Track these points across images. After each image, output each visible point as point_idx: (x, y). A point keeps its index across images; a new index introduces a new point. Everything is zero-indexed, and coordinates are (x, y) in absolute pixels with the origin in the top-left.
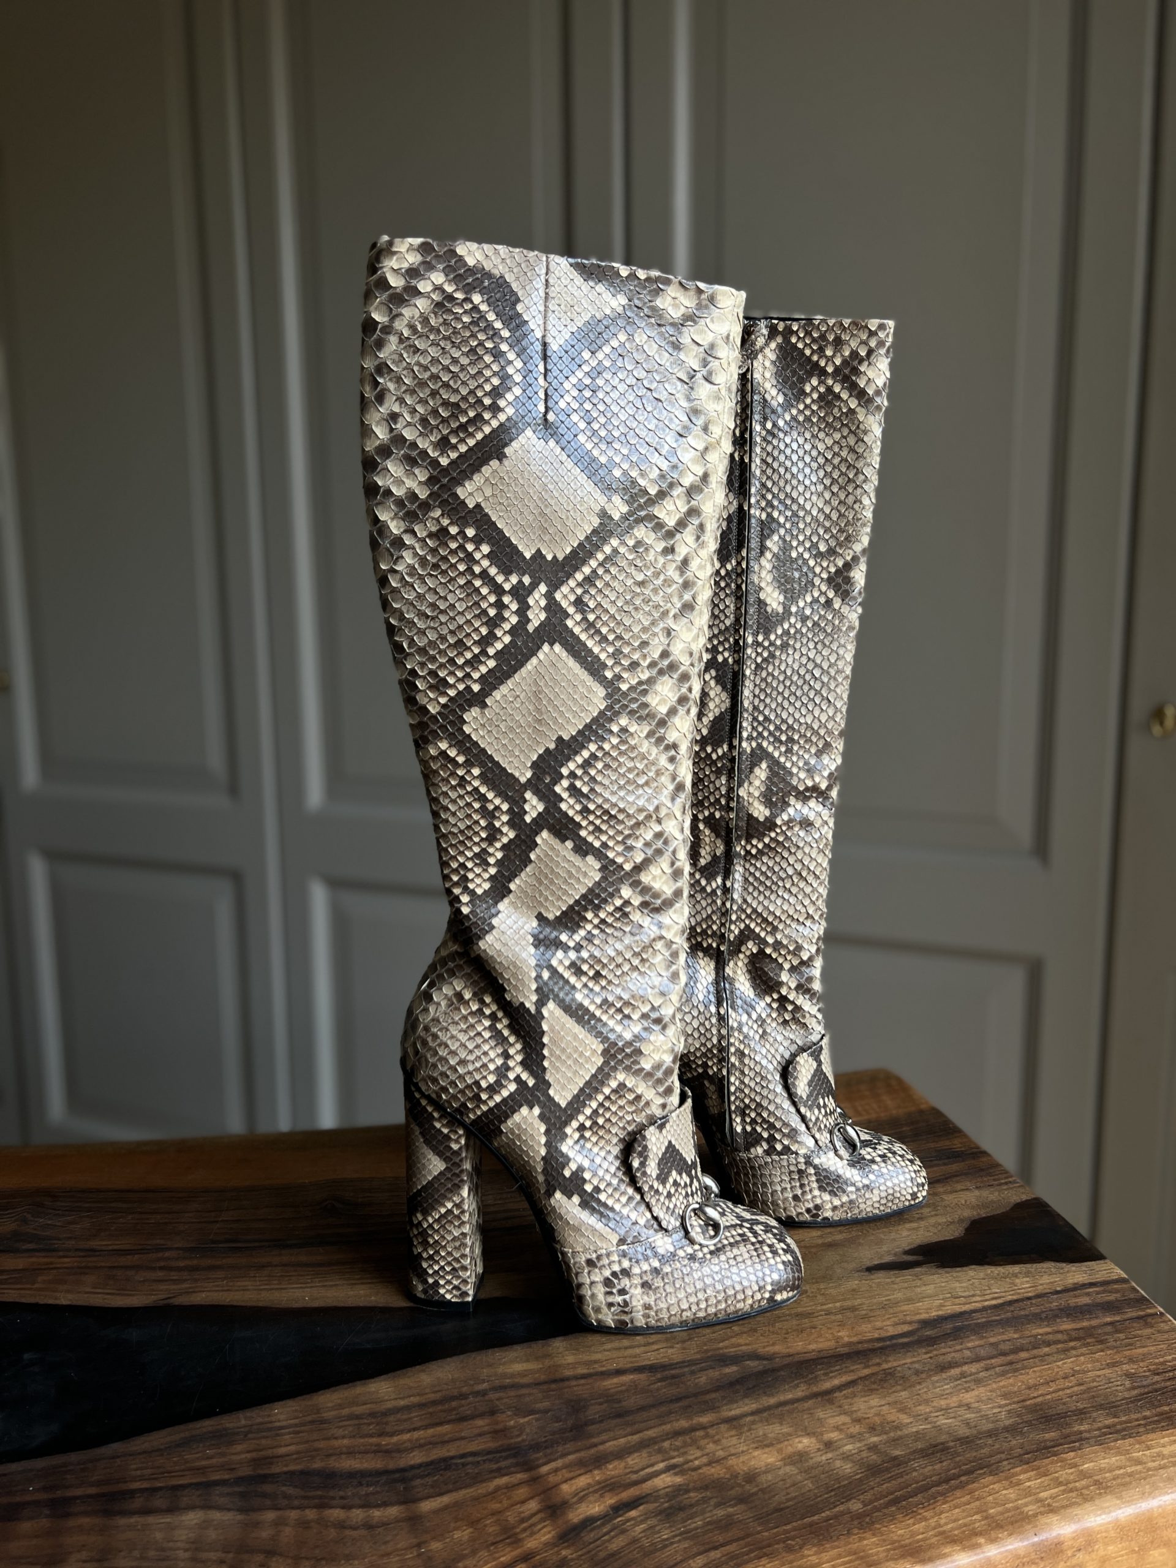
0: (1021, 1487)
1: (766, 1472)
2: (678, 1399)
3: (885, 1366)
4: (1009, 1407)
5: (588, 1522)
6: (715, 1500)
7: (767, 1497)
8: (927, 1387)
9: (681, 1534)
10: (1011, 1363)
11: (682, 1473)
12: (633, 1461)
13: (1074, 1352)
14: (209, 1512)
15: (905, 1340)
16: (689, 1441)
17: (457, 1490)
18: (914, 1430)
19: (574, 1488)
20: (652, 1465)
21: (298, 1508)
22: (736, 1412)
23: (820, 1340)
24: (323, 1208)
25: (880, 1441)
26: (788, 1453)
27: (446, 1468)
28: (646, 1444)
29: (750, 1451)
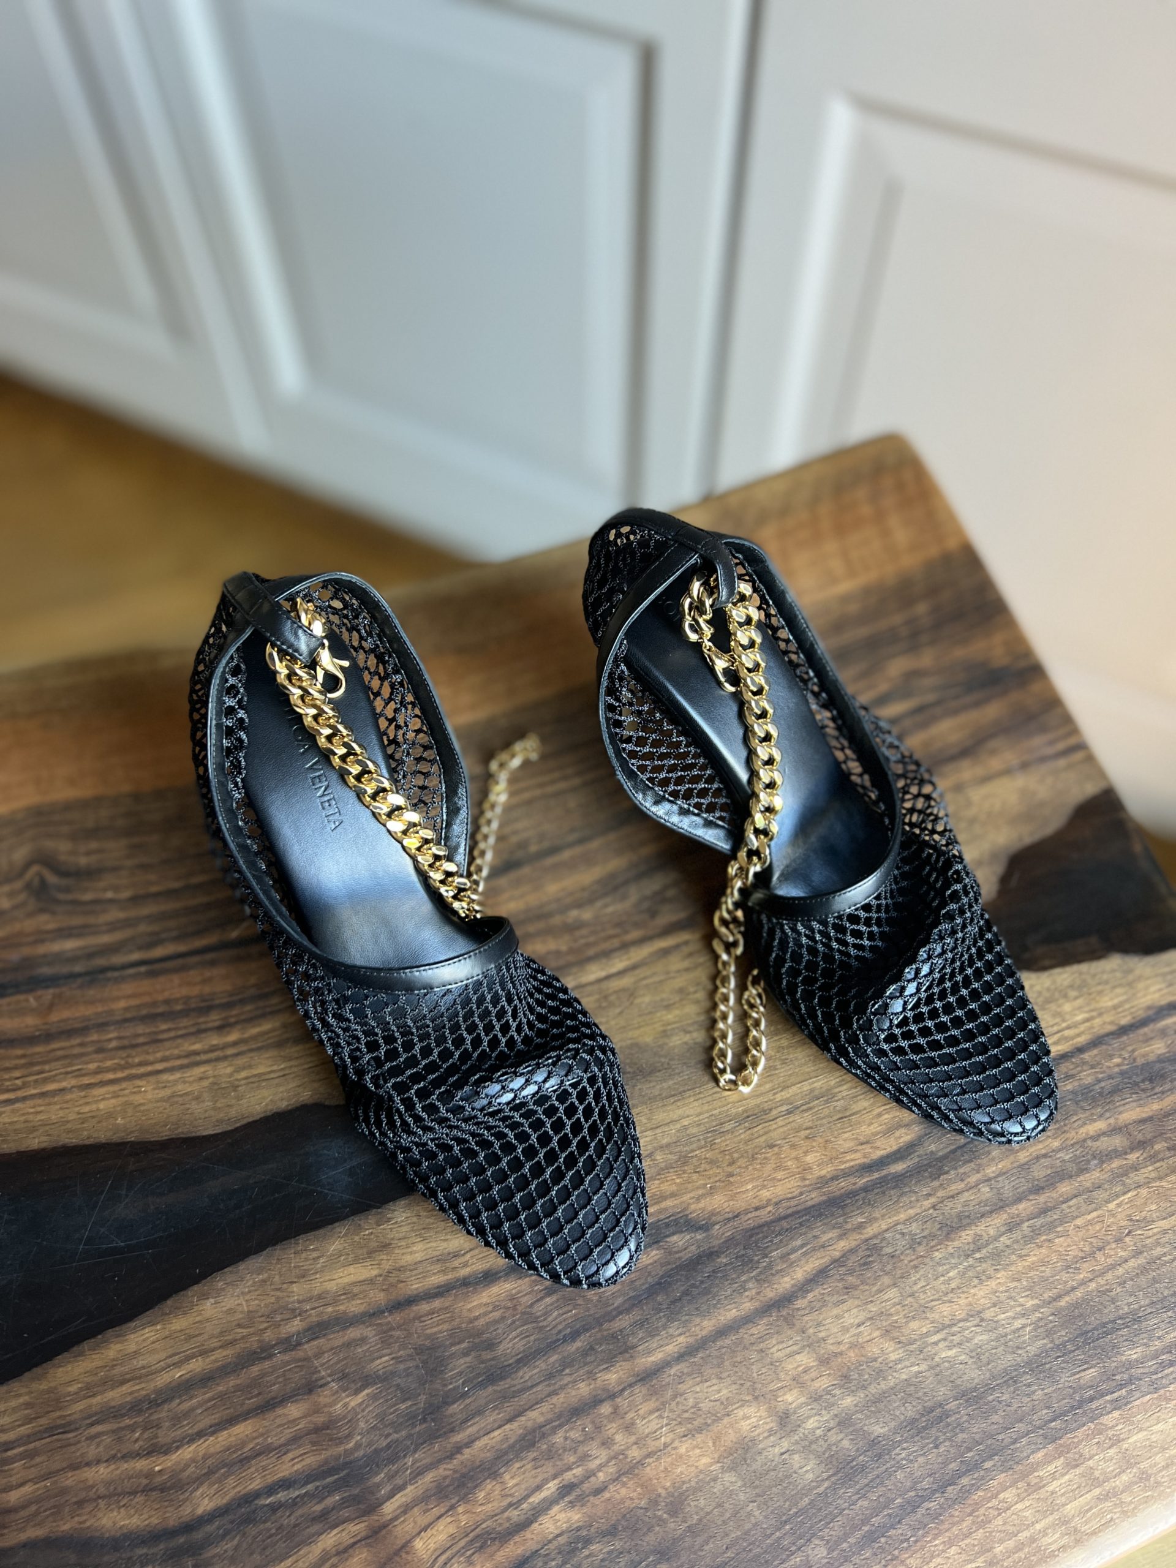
0: (1042, 1493)
1: (696, 1490)
2: (575, 1335)
3: (870, 1231)
4: (1038, 1315)
7: (699, 1540)
8: (925, 1276)
10: (1044, 1211)
11: (581, 1500)
12: (513, 1479)
13: (1134, 1177)
15: (899, 1167)
16: (590, 1427)
18: (904, 1377)
19: (432, 1546)
20: (539, 1488)
22: (657, 1357)
23: (780, 1175)
24: (28, 886)
25: (856, 1406)
26: (728, 1444)
27: (249, 1520)
28: (529, 1441)
29: (677, 1443)
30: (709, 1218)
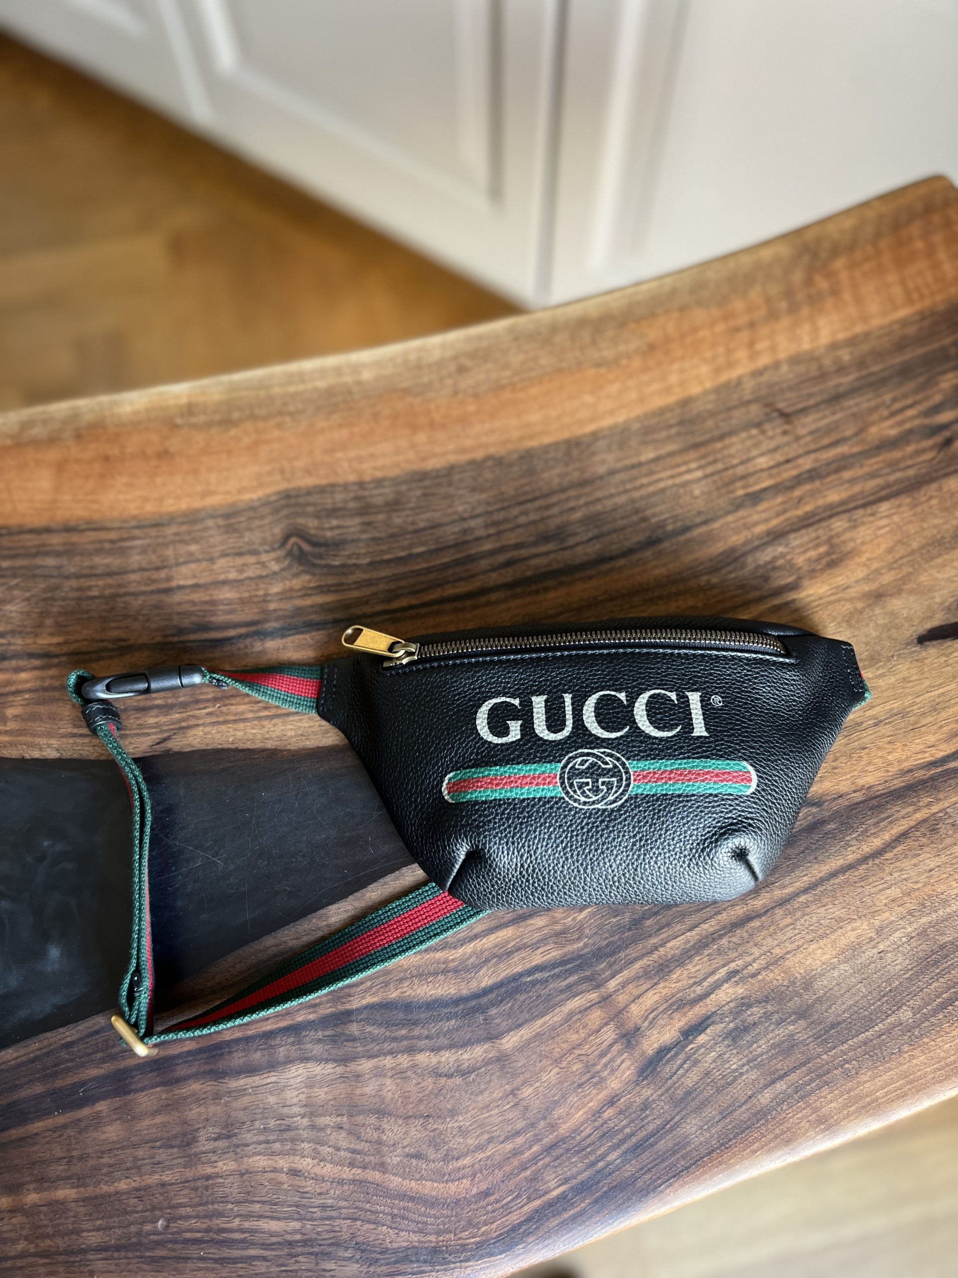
1: (821, 975)
3: (935, 809)
5: (662, 1052)
6: (776, 1016)
7: (824, 1007)
9: (749, 1062)
11: (743, 980)
12: (696, 966)
14: (309, 1065)
16: (745, 935)
17: (534, 1018)
19: (643, 1008)
20: (713, 973)
21: (391, 1052)
22: (789, 890)
23: (871, 768)
24: (290, 554)
25: (930, 923)
26: (843, 946)
27: (517, 990)
28: (702, 944)
29: (805, 946)
30: (821, 798)
